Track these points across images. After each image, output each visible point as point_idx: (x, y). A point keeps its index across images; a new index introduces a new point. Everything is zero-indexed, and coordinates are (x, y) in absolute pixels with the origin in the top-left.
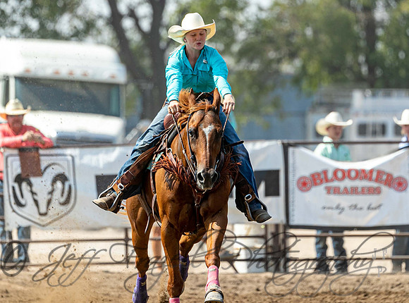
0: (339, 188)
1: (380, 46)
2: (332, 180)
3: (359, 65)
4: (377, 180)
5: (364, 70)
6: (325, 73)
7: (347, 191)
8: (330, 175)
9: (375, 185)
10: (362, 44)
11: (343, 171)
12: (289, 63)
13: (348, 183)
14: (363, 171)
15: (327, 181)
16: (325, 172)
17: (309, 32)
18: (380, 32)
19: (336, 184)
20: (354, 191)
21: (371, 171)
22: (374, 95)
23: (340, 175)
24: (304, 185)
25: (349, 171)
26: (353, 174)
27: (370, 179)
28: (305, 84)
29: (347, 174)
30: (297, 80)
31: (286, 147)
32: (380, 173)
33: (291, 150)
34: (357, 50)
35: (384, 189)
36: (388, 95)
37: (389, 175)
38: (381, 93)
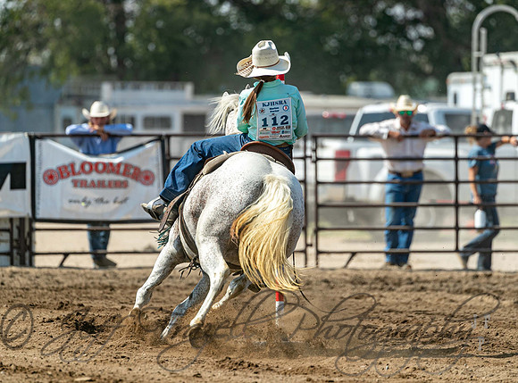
0: (86, 182)
1: (130, 38)
2: (79, 173)
3: (109, 57)
4: (124, 174)
5: (114, 62)
6: (73, 65)
7: (93, 185)
8: (77, 168)
9: (122, 178)
10: (112, 35)
11: (90, 164)
12: (38, 55)
13: (95, 176)
14: (111, 164)
15: (74, 173)
16: (72, 165)
17: (58, 23)
18: (130, 24)
19: (83, 177)
20: (101, 184)
21: (119, 165)
22: (123, 88)
23: (87, 168)
24: (51, 178)
25: (97, 164)
26: (100, 167)
27: (118, 173)
28: (53, 76)
29: (94, 167)
30: (45, 71)
31: (32, 140)
32: (127, 166)
33: (37, 142)
34: (106, 41)
35: (131, 182)
36: (137, 88)
37: (137, 169)
38: (130, 85)
